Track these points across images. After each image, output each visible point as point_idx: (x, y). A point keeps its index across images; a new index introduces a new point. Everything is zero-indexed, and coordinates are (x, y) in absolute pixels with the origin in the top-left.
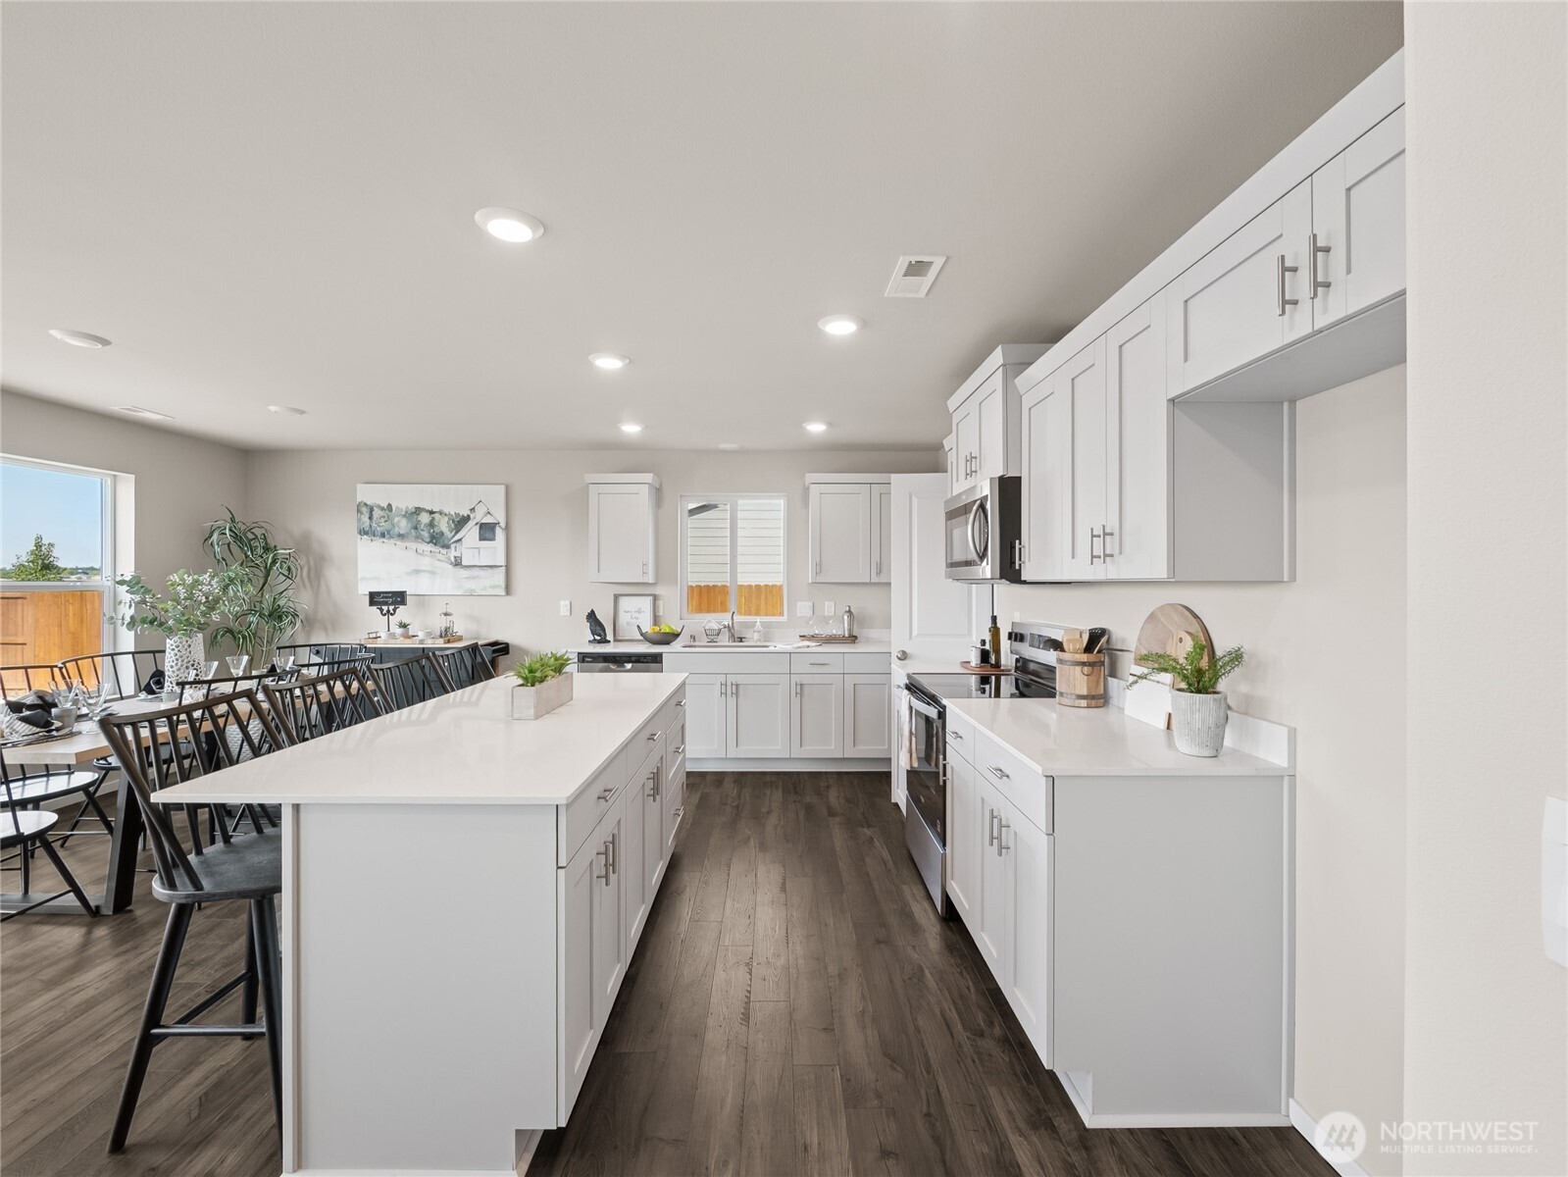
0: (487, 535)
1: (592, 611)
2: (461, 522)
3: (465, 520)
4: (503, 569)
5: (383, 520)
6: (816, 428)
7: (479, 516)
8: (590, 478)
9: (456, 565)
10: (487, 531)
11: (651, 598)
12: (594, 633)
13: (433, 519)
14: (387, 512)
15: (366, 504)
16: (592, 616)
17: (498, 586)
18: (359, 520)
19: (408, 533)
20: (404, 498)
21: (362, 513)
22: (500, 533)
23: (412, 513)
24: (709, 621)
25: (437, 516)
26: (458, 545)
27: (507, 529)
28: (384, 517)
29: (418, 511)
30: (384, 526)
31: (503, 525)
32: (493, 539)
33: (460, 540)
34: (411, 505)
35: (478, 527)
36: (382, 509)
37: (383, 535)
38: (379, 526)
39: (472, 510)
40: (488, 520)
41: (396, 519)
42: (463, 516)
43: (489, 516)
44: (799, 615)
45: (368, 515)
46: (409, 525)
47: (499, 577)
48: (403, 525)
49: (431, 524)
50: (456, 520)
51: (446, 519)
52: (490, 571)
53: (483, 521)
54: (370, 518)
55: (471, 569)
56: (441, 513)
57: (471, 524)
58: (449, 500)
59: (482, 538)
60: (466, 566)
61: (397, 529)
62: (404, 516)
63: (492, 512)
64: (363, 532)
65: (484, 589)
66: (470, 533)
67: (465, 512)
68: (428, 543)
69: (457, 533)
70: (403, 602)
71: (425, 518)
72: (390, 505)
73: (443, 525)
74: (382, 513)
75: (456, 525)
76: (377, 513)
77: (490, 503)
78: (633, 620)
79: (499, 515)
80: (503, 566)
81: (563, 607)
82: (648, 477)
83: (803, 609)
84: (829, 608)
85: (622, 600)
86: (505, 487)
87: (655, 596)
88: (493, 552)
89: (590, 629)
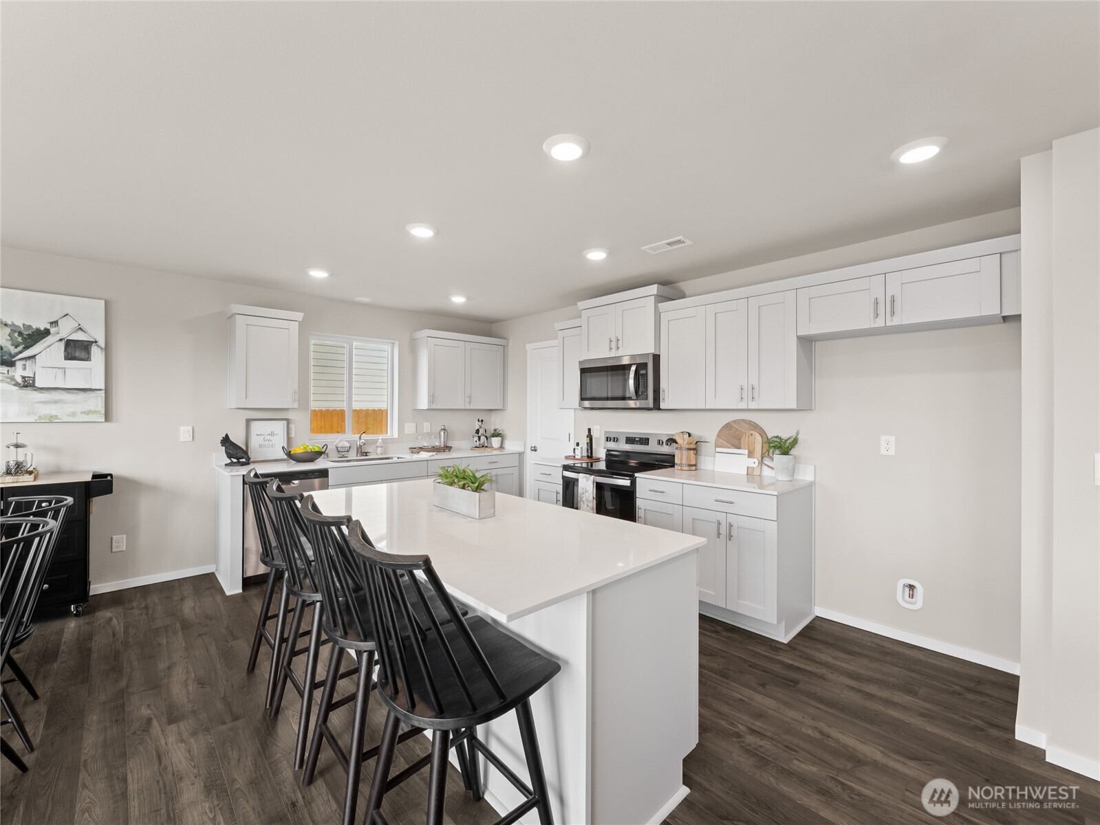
0: (78, 354)
1: (227, 435)
2: (34, 336)
3: (42, 334)
4: (102, 394)
6: (458, 300)
7: (65, 332)
8: (236, 308)
9: (25, 386)
10: (77, 350)
11: (285, 422)
12: (230, 456)
16: (226, 441)
17: (95, 412)
22: (97, 354)
24: (341, 440)
26: (28, 363)
27: (107, 350)
31: (102, 343)
32: (88, 359)
33: (33, 357)
35: (62, 343)
39: (54, 323)
40: (79, 336)
42: (38, 329)
43: (80, 332)
44: (406, 433)
47: (97, 402)
50: (26, 333)
51: (7, 331)
52: (81, 395)
53: (70, 338)
55: (52, 392)
57: (50, 339)
59: (69, 357)
60: (41, 389)
63: (83, 326)
65: (73, 414)
66: (50, 350)
67: (41, 325)
69: (26, 348)
73: (3, 338)
75: (24, 339)
77: (81, 318)
78: (267, 443)
79: (96, 332)
80: (100, 390)
81: (184, 433)
82: (299, 316)
83: (410, 428)
84: (427, 427)
85: (254, 425)
86: (103, 301)
87: (288, 421)
88: (86, 373)
89: (226, 452)
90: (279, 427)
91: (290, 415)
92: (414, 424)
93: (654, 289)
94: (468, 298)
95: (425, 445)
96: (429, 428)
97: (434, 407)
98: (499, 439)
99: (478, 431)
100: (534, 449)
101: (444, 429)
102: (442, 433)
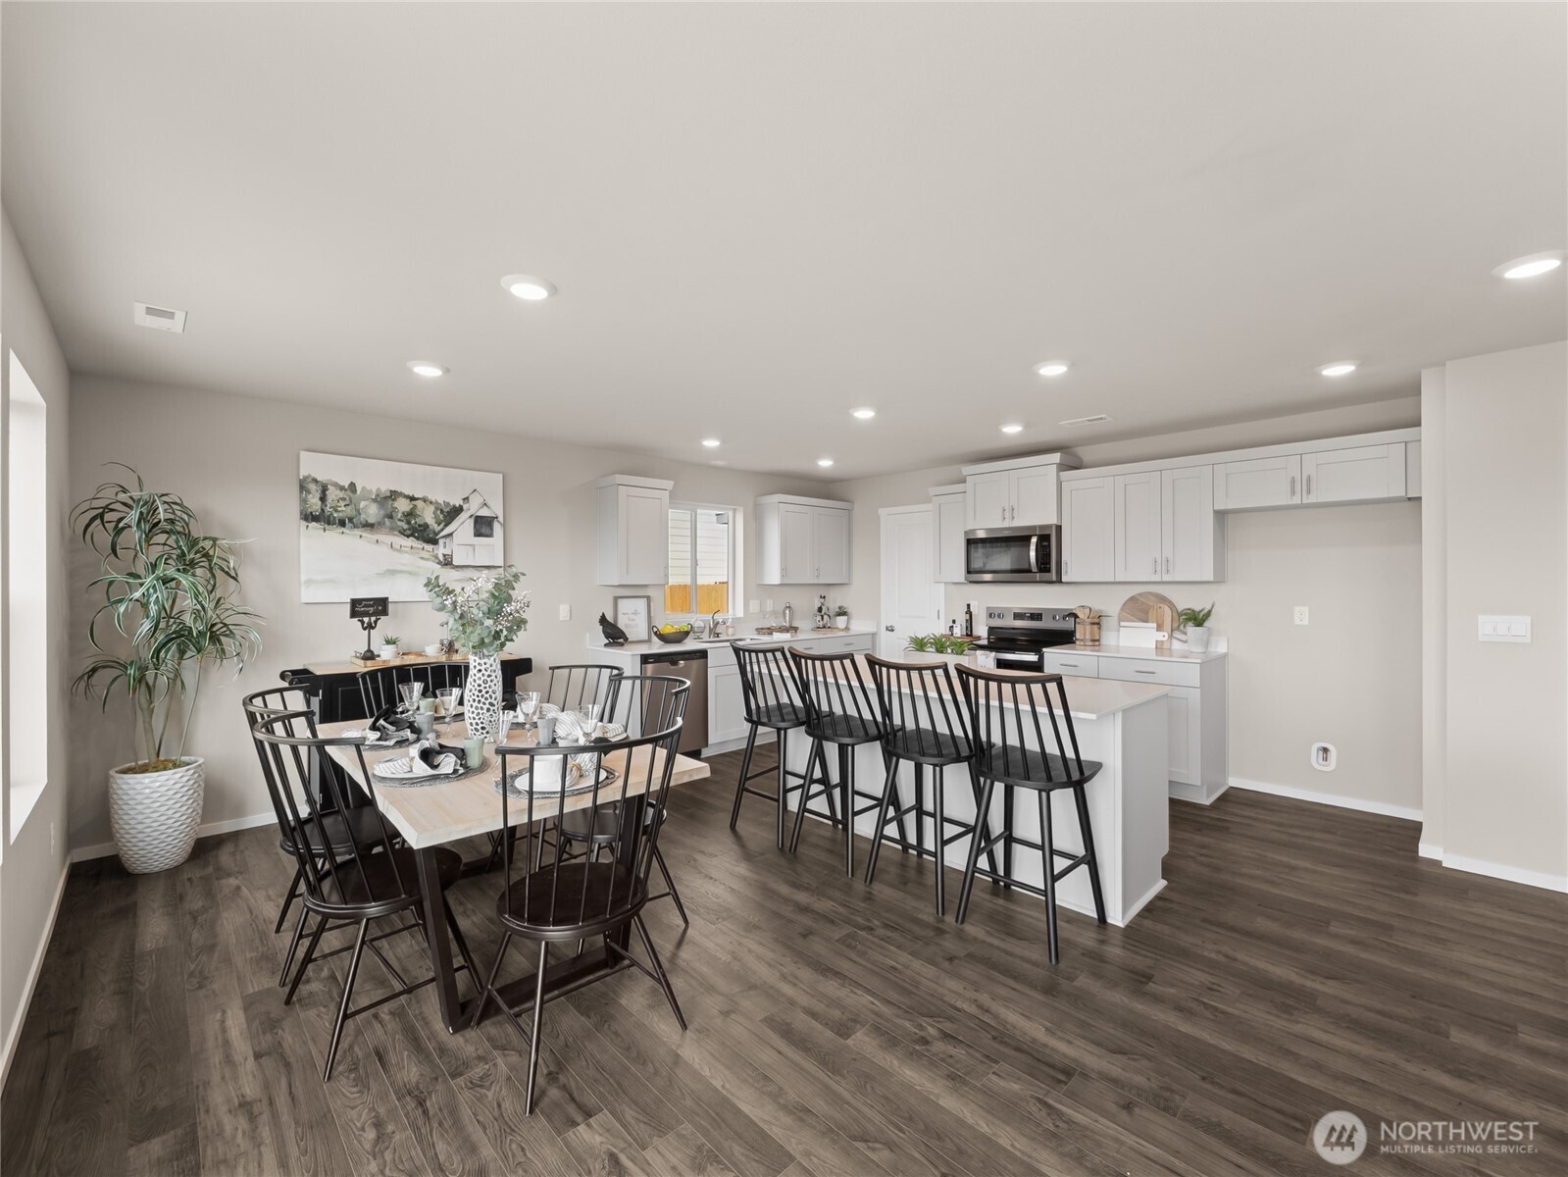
0: (484, 530)
1: (603, 613)
2: (453, 513)
3: (457, 511)
5: (342, 503)
7: (474, 508)
9: (446, 564)
10: (483, 526)
11: (646, 600)
12: (607, 638)
13: (415, 506)
14: (349, 493)
15: (315, 481)
16: (603, 620)
18: (304, 501)
19: (379, 523)
20: (374, 477)
21: (309, 492)
22: (497, 528)
23: (386, 498)
24: (697, 619)
25: (419, 504)
26: (448, 540)
27: (504, 525)
28: (344, 499)
29: (394, 495)
30: (344, 511)
31: (501, 519)
32: (490, 535)
33: (451, 535)
34: (385, 487)
35: (472, 521)
36: (342, 488)
37: (342, 523)
38: (336, 511)
39: (466, 499)
40: (485, 512)
41: (362, 504)
42: (454, 506)
43: (485, 507)
44: (751, 611)
45: (318, 495)
46: (382, 512)
48: (372, 512)
49: (410, 515)
50: (446, 510)
51: (432, 508)
53: (480, 513)
54: (323, 499)
55: (465, 570)
56: (425, 500)
57: (463, 516)
58: (434, 485)
59: (478, 534)
60: (457, 567)
61: (363, 516)
62: (375, 500)
63: (488, 502)
64: (309, 517)
66: (463, 527)
67: (457, 502)
68: (408, 536)
69: (446, 525)
70: (385, 612)
71: (403, 506)
72: (352, 486)
73: (428, 516)
74: (341, 494)
75: (445, 517)
76: (333, 494)
77: (486, 493)
78: (631, 622)
79: (496, 509)
80: (500, 567)
81: (563, 611)
82: (669, 484)
83: (754, 606)
84: (769, 605)
85: (621, 602)
86: (501, 475)
87: (648, 598)
88: (490, 550)
89: (604, 632)
90: (642, 604)
91: (649, 592)
92: (761, 602)
93: (1056, 457)
94: (836, 461)
95: (773, 624)
96: (773, 606)
97: (786, 581)
98: (844, 618)
99: (820, 610)
100: (890, 629)
101: (789, 607)
102: (787, 612)
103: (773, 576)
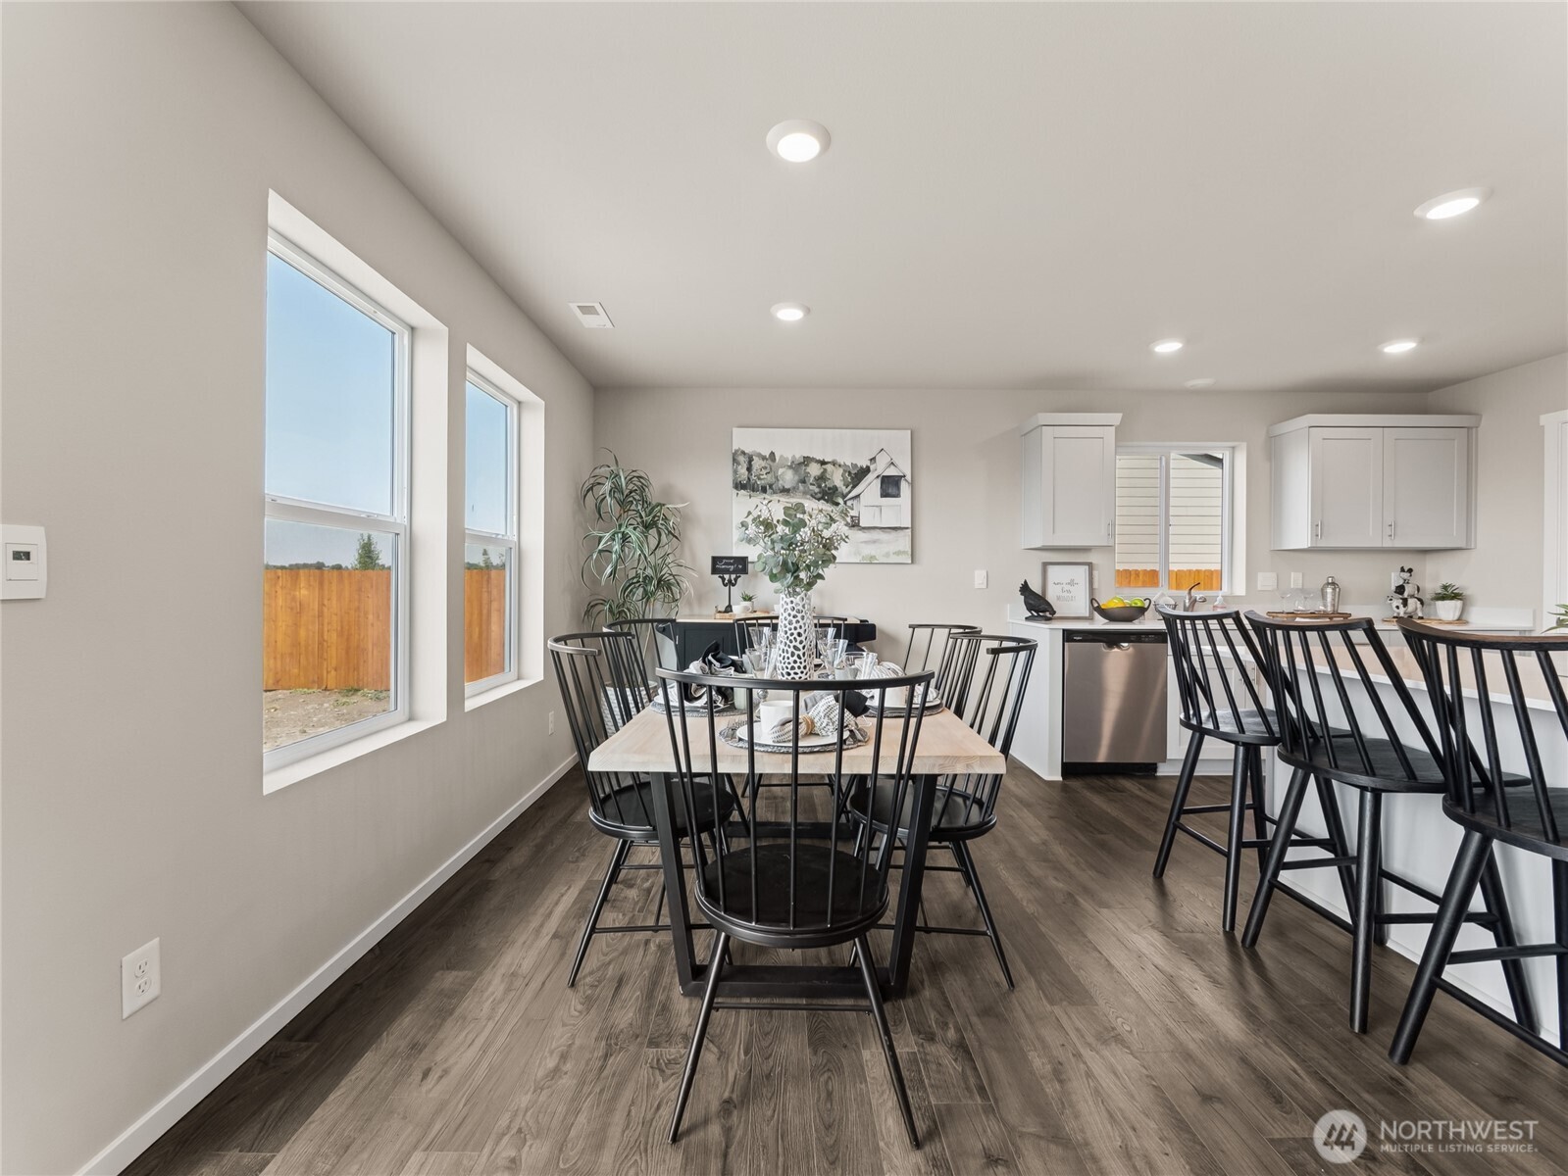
0: (891, 491)
1: (1025, 582)
2: (859, 475)
3: (866, 471)
4: (909, 530)
5: (764, 472)
6: (1399, 348)
7: (881, 468)
8: (1045, 418)
9: (853, 526)
10: (890, 486)
11: (1087, 567)
12: (1029, 610)
13: (825, 470)
14: (769, 462)
15: (743, 453)
16: (1025, 589)
17: (904, 552)
18: (735, 472)
19: (794, 488)
20: (789, 445)
21: (739, 464)
22: (905, 487)
23: (800, 464)
24: (1163, 595)
25: (829, 467)
26: (855, 502)
27: (912, 484)
28: (765, 468)
29: (807, 461)
30: (767, 479)
31: (909, 478)
32: (897, 495)
33: (858, 496)
34: (799, 455)
35: (879, 480)
36: (764, 458)
37: (764, 490)
38: (759, 479)
39: (873, 460)
40: (892, 472)
41: (781, 471)
42: (861, 468)
43: (892, 466)
44: (1259, 588)
45: (745, 466)
46: (797, 478)
47: (903, 541)
48: (788, 478)
49: (822, 478)
50: (853, 472)
51: (841, 471)
52: (894, 534)
53: (884, 474)
54: (749, 469)
55: (872, 531)
56: (834, 463)
57: (870, 477)
58: (842, 448)
59: (885, 494)
60: (864, 528)
61: (781, 482)
62: (790, 467)
63: (895, 461)
64: (739, 486)
65: (887, 555)
66: (870, 488)
67: (864, 463)
68: (819, 499)
69: (854, 487)
70: (745, 571)
71: (814, 470)
72: (772, 454)
73: (837, 479)
74: (763, 464)
75: (852, 478)
76: (757, 463)
77: (893, 451)
78: (1065, 594)
79: (904, 468)
80: (907, 528)
81: (979, 578)
82: (1116, 418)
83: (1266, 580)
84: (1295, 580)
85: (1051, 569)
86: (909, 432)
87: (1090, 565)
88: (897, 510)
89: (1026, 603)
90: (1083, 570)
91: (1093, 558)
92: (1274, 575)
95: (1300, 608)
96: (1301, 582)
97: (1322, 544)
98: (1458, 603)
99: (1400, 590)
101: (1333, 583)
102: (1329, 590)
103: (1299, 536)
